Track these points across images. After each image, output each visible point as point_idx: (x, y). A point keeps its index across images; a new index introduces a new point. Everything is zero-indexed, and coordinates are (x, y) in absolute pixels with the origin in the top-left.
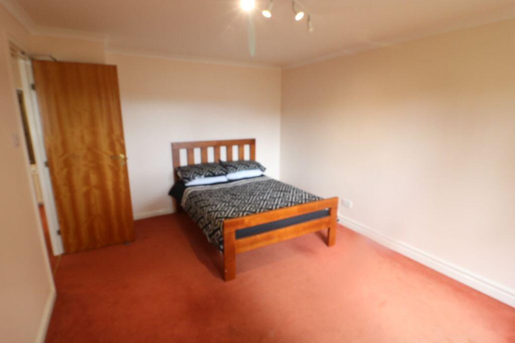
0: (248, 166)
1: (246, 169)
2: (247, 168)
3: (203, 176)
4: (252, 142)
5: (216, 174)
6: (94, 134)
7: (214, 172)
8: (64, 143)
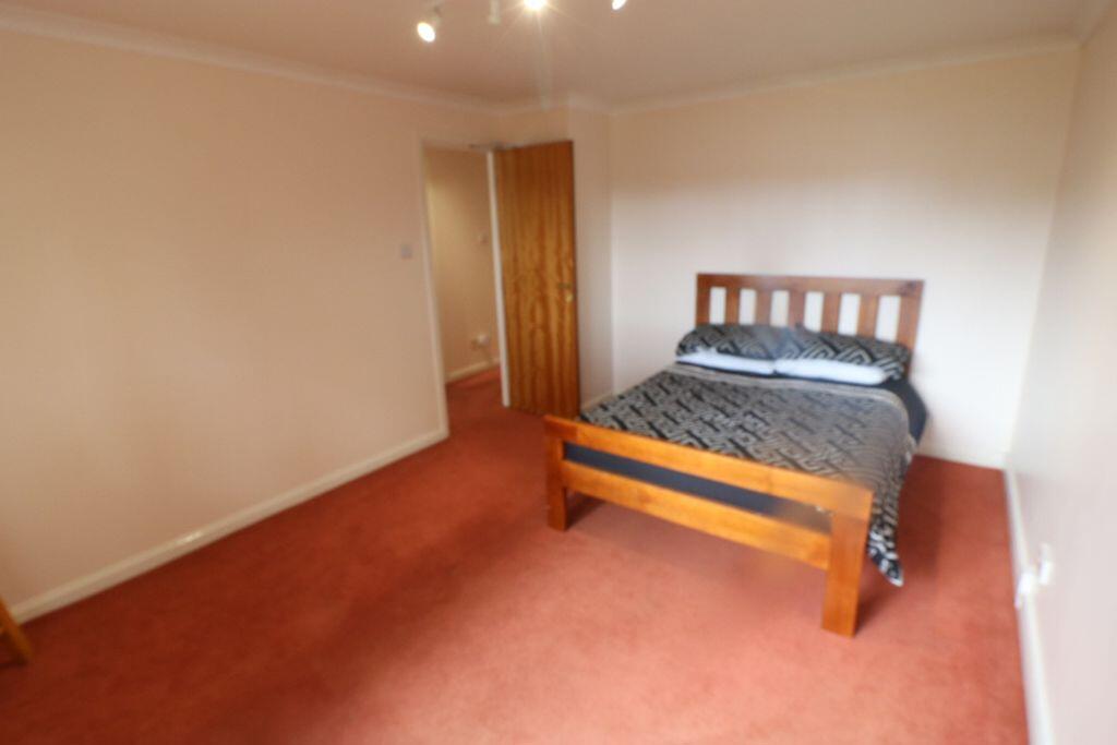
0: (837, 352)
1: (826, 355)
2: (831, 353)
3: (713, 350)
4: (910, 292)
5: (744, 350)
6: (542, 248)
7: (740, 345)
8: (515, 260)
